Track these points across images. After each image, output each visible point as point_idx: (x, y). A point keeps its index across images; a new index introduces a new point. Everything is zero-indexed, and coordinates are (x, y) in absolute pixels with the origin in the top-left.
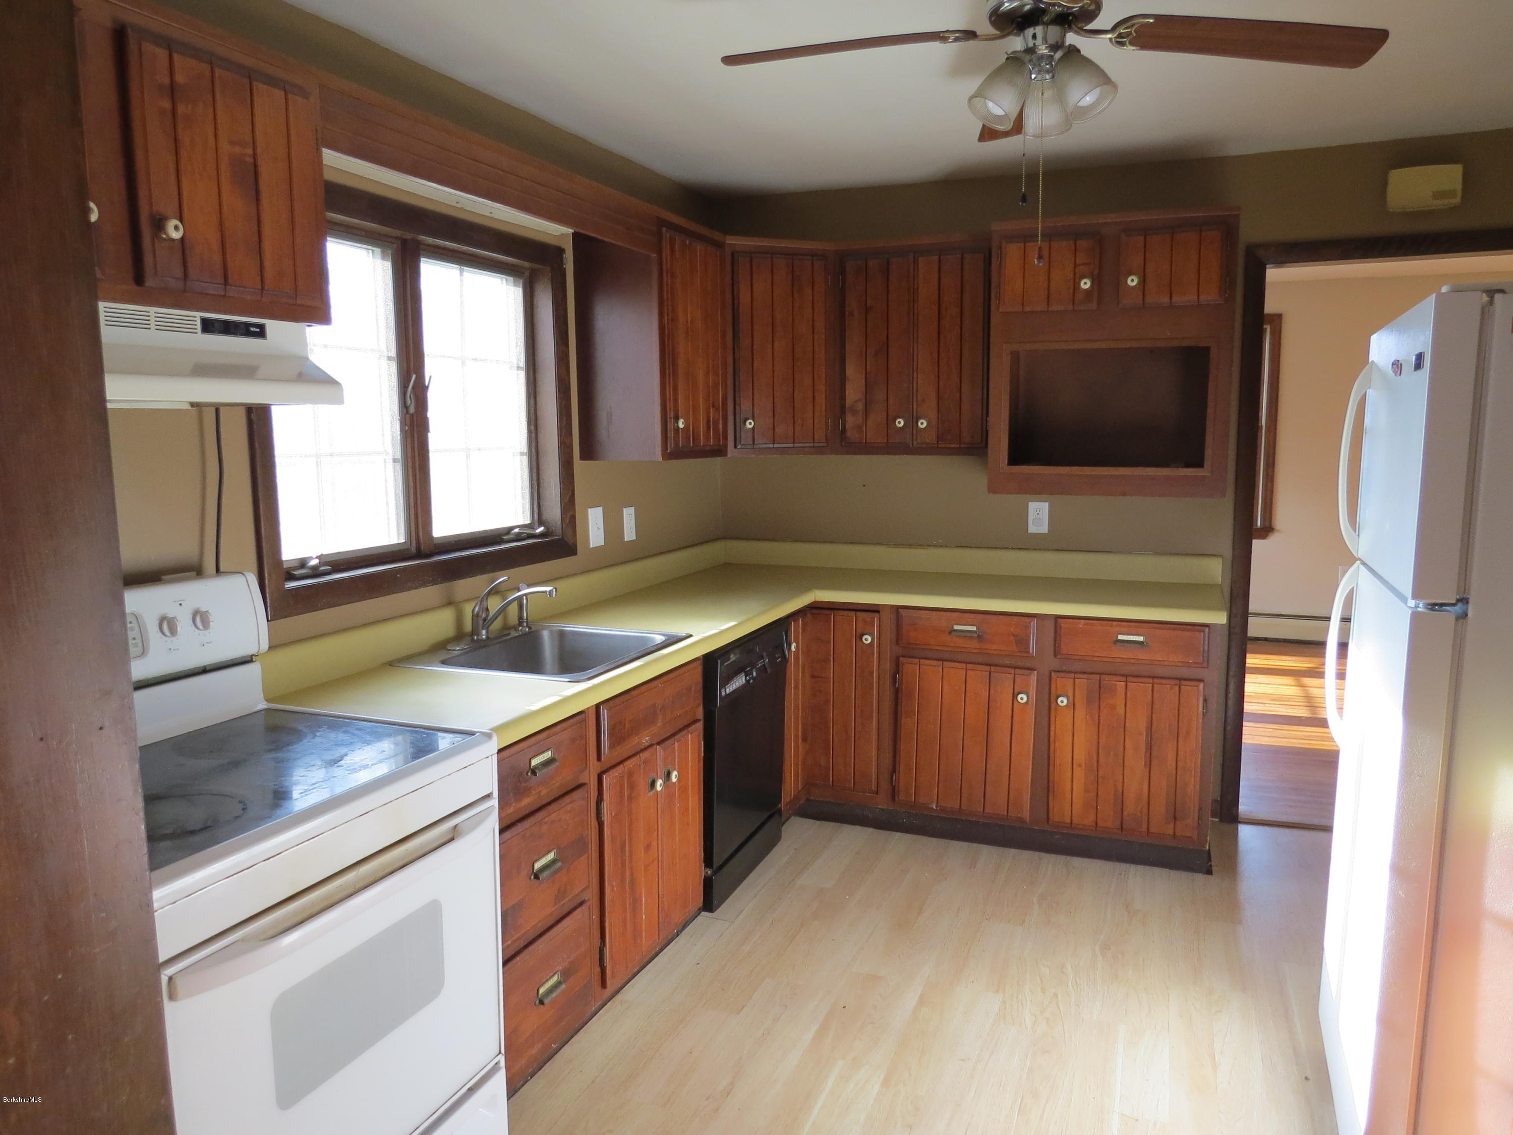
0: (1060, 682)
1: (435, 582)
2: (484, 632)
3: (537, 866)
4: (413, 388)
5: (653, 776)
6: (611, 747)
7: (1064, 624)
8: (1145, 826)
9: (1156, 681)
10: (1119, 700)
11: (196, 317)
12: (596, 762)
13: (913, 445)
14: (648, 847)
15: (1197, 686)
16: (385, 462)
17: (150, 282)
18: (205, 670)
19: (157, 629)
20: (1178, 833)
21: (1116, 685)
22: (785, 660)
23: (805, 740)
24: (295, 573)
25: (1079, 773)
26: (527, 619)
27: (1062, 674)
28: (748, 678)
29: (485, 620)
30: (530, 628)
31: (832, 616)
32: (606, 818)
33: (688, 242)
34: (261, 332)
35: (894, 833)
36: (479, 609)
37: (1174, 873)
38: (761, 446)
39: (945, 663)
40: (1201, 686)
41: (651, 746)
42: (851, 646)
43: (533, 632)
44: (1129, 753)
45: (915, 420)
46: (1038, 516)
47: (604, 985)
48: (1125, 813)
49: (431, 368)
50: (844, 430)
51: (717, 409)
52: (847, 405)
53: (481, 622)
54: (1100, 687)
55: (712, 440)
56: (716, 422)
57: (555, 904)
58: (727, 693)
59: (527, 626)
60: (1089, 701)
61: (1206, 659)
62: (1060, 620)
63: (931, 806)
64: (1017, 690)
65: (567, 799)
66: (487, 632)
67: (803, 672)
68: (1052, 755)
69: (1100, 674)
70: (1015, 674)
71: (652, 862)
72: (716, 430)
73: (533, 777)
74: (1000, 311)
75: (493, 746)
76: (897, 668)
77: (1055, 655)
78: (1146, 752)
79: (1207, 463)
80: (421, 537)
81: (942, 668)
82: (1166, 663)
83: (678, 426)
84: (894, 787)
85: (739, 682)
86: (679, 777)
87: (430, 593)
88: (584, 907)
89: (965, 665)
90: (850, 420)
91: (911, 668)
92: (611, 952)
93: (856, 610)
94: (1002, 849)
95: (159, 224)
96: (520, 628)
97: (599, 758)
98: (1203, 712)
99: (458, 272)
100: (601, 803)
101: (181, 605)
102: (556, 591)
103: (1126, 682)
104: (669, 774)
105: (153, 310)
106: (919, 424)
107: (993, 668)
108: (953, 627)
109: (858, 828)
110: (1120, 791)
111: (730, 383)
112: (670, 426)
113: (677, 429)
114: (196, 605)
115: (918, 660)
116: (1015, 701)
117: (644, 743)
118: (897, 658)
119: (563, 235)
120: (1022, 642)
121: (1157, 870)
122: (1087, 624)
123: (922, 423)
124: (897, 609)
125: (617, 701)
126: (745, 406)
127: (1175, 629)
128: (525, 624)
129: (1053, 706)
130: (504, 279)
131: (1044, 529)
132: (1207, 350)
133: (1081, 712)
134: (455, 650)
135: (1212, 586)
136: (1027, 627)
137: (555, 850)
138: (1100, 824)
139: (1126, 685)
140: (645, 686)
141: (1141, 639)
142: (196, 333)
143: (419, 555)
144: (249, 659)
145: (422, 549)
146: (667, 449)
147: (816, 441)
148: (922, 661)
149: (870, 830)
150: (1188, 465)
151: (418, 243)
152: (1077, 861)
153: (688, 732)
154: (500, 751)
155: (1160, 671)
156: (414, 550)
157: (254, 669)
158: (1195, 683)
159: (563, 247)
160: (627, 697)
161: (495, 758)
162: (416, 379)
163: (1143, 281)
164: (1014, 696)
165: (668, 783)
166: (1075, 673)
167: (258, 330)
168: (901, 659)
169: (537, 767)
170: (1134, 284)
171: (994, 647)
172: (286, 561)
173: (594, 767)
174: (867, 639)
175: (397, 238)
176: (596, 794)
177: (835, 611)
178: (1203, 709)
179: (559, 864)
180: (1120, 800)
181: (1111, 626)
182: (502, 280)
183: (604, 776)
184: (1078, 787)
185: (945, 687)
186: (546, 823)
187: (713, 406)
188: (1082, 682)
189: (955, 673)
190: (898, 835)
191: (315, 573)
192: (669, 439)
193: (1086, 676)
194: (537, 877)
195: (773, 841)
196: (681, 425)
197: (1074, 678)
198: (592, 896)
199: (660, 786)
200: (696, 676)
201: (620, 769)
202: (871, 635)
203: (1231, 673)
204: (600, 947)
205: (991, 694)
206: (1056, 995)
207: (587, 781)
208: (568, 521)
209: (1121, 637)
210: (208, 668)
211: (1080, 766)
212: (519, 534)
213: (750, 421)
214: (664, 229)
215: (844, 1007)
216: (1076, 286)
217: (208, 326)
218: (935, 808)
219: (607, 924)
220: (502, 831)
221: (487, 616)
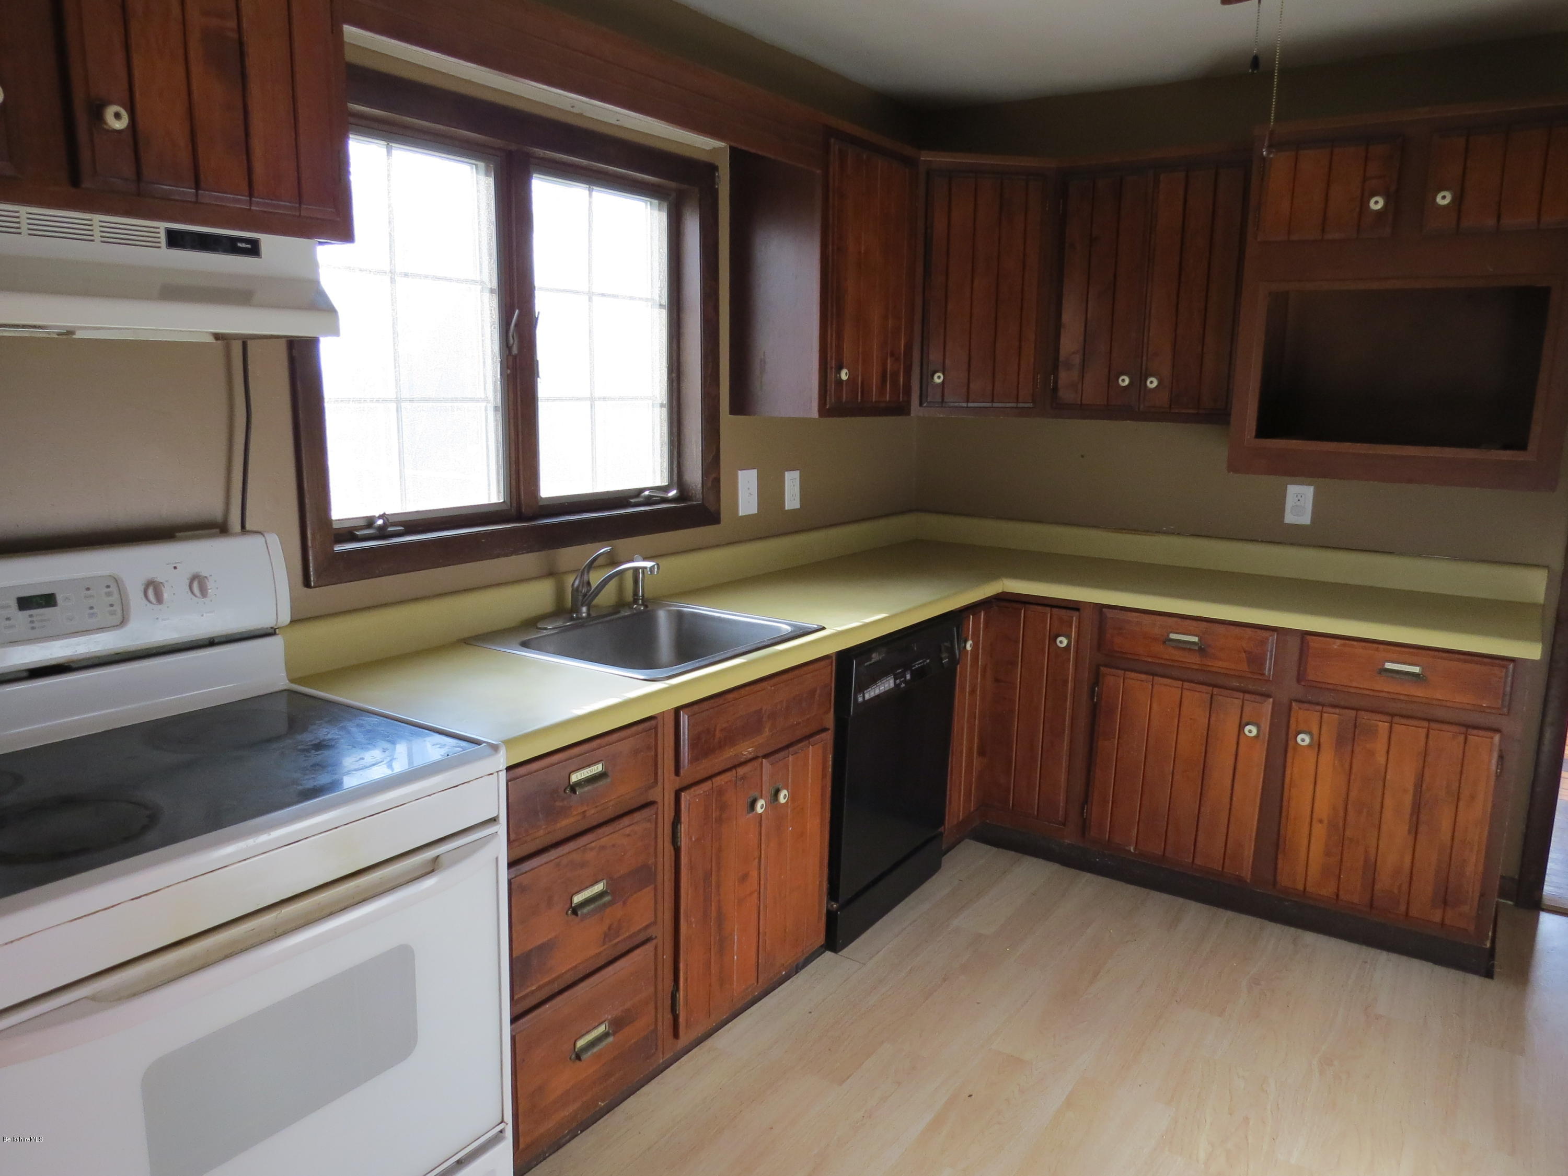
0: (1300, 714)
1: (530, 550)
2: (584, 609)
3: (577, 899)
4: (516, 325)
5: (757, 794)
6: (694, 759)
7: (1314, 643)
8: (1403, 908)
9: (1433, 725)
10: (1380, 746)
11: (159, 228)
12: (673, 776)
13: (1139, 410)
14: (744, 878)
15: (1492, 738)
16: (486, 410)
17: (87, 184)
18: (211, 643)
19: (142, 595)
20: (1447, 922)
21: (1377, 726)
22: (954, 662)
23: (982, 753)
24: (357, 533)
25: (1320, 831)
26: (643, 595)
27: (1306, 706)
28: (898, 681)
29: (585, 595)
30: (646, 606)
31: (1023, 611)
32: (684, 843)
33: (865, 157)
34: (253, 249)
35: (1084, 873)
36: (580, 582)
37: (1440, 971)
38: (952, 404)
39: (1156, 678)
40: (1497, 738)
41: (755, 758)
42: (1043, 649)
43: (649, 611)
44: (1388, 814)
45: (1143, 378)
46: (1298, 503)
47: (676, 1035)
48: (1377, 887)
49: (542, 303)
50: (1055, 389)
51: (897, 359)
52: (1062, 358)
53: (580, 598)
54: (1355, 727)
55: (888, 395)
56: (895, 375)
57: (604, 943)
58: (866, 699)
59: (643, 604)
60: (1340, 742)
61: (1507, 703)
62: (1308, 637)
63: (1127, 848)
64: (1244, 721)
65: (626, 821)
66: (588, 610)
67: (983, 676)
68: (1285, 803)
69: (1357, 710)
70: (1243, 699)
71: (751, 894)
72: (895, 383)
73: (573, 795)
74: (1259, 240)
75: (501, 761)
76: (1096, 680)
77: (1299, 681)
78: (1412, 815)
79: (1533, 445)
80: (523, 498)
81: (1152, 685)
82: (1448, 704)
83: (840, 377)
84: (1085, 820)
85: (887, 685)
86: (793, 797)
87: (528, 561)
88: (649, 947)
89: (1181, 683)
90: (1064, 377)
91: (1114, 680)
92: (686, 996)
93: (1052, 606)
94: (1214, 909)
95: (97, 114)
96: (635, 606)
97: (677, 772)
98: (1497, 772)
99: (587, 192)
100: (677, 825)
101: (175, 568)
102: (658, 568)
103: (1391, 723)
104: (777, 792)
105: (97, 218)
106: (1148, 383)
107: (1216, 691)
108: (1168, 636)
109: (1042, 862)
110: (1373, 860)
111: (917, 328)
112: (831, 376)
113: (840, 382)
114: (196, 569)
115: (1123, 672)
116: (1242, 732)
117: (745, 755)
118: (1098, 666)
119: (715, 150)
120: (1255, 661)
121: (1416, 964)
122: (1344, 645)
123: (1151, 382)
124: (1100, 608)
125: (705, 705)
126: (934, 356)
127: (1465, 661)
128: (640, 602)
129: (1291, 743)
130: (649, 203)
131: (1305, 519)
132: (1547, 291)
133: (1328, 756)
134: (546, 629)
135: (1534, 605)
136: (1263, 642)
137: (605, 881)
138: (1342, 896)
139: (1391, 727)
140: (747, 688)
141: (1416, 670)
142: (159, 247)
143: (519, 517)
144: (272, 631)
145: (523, 510)
146: (825, 404)
147: (1020, 400)
148: (1129, 674)
149: (1055, 867)
150: (1506, 447)
151: (528, 156)
152: (1310, 937)
153: (809, 743)
154: (509, 769)
155: (1441, 713)
156: (513, 511)
157: (276, 644)
158: (1489, 734)
159: (717, 163)
160: (720, 701)
161: (503, 776)
162: (519, 316)
163: (1459, 200)
164: (1241, 728)
165: (775, 803)
166: (1323, 705)
167: (249, 246)
168: (1102, 668)
169: (579, 784)
170: (1446, 202)
171: (1220, 664)
172: (336, 520)
173: (669, 782)
174: (1063, 642)
175: (500, 149)
176: (673, 814)
177: (1027, 606)
178: (1497, 769)
179: (607, 899)
180: (1371, 868)
181: (1377, 649)
182: (646, 204)
183: (683, 794)
184: (1317, 848)
185: (1155, 706)
186: (592, 849)
187: (892, 355)
188: (1332, 718)
189: (1168, 690)
190: (1088, 876)
191: (382, 533)
192: (828, 393)
193: (1337, 711)
194: (575, 912)
195: (932, 869)
196: (844, 375)
197: (1322, 712)
198: (663, 933)
199: (762, 808)
200: (828, 676)
201: (707, 786)
202: (1068, 637)
203: (1549, 719)
204: (672, 993)
205: (1211, 722)
206: (1246, 1120)
207: (659, 799)
208: (709, 484)
209: (1389, 666)
210: (216, 640)
211: (1321, 821)
212: (649, 497)
213: (940, 374)
214: (832, 140)
215: (970, 1096)
216: (1364, 203)
217: (175, 240)
218: (1132, 850)
219: (682, 966)
220: (512, 864)
221: (588, 591)
